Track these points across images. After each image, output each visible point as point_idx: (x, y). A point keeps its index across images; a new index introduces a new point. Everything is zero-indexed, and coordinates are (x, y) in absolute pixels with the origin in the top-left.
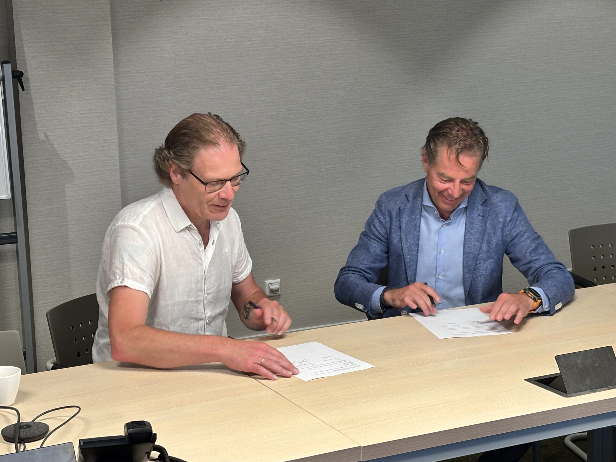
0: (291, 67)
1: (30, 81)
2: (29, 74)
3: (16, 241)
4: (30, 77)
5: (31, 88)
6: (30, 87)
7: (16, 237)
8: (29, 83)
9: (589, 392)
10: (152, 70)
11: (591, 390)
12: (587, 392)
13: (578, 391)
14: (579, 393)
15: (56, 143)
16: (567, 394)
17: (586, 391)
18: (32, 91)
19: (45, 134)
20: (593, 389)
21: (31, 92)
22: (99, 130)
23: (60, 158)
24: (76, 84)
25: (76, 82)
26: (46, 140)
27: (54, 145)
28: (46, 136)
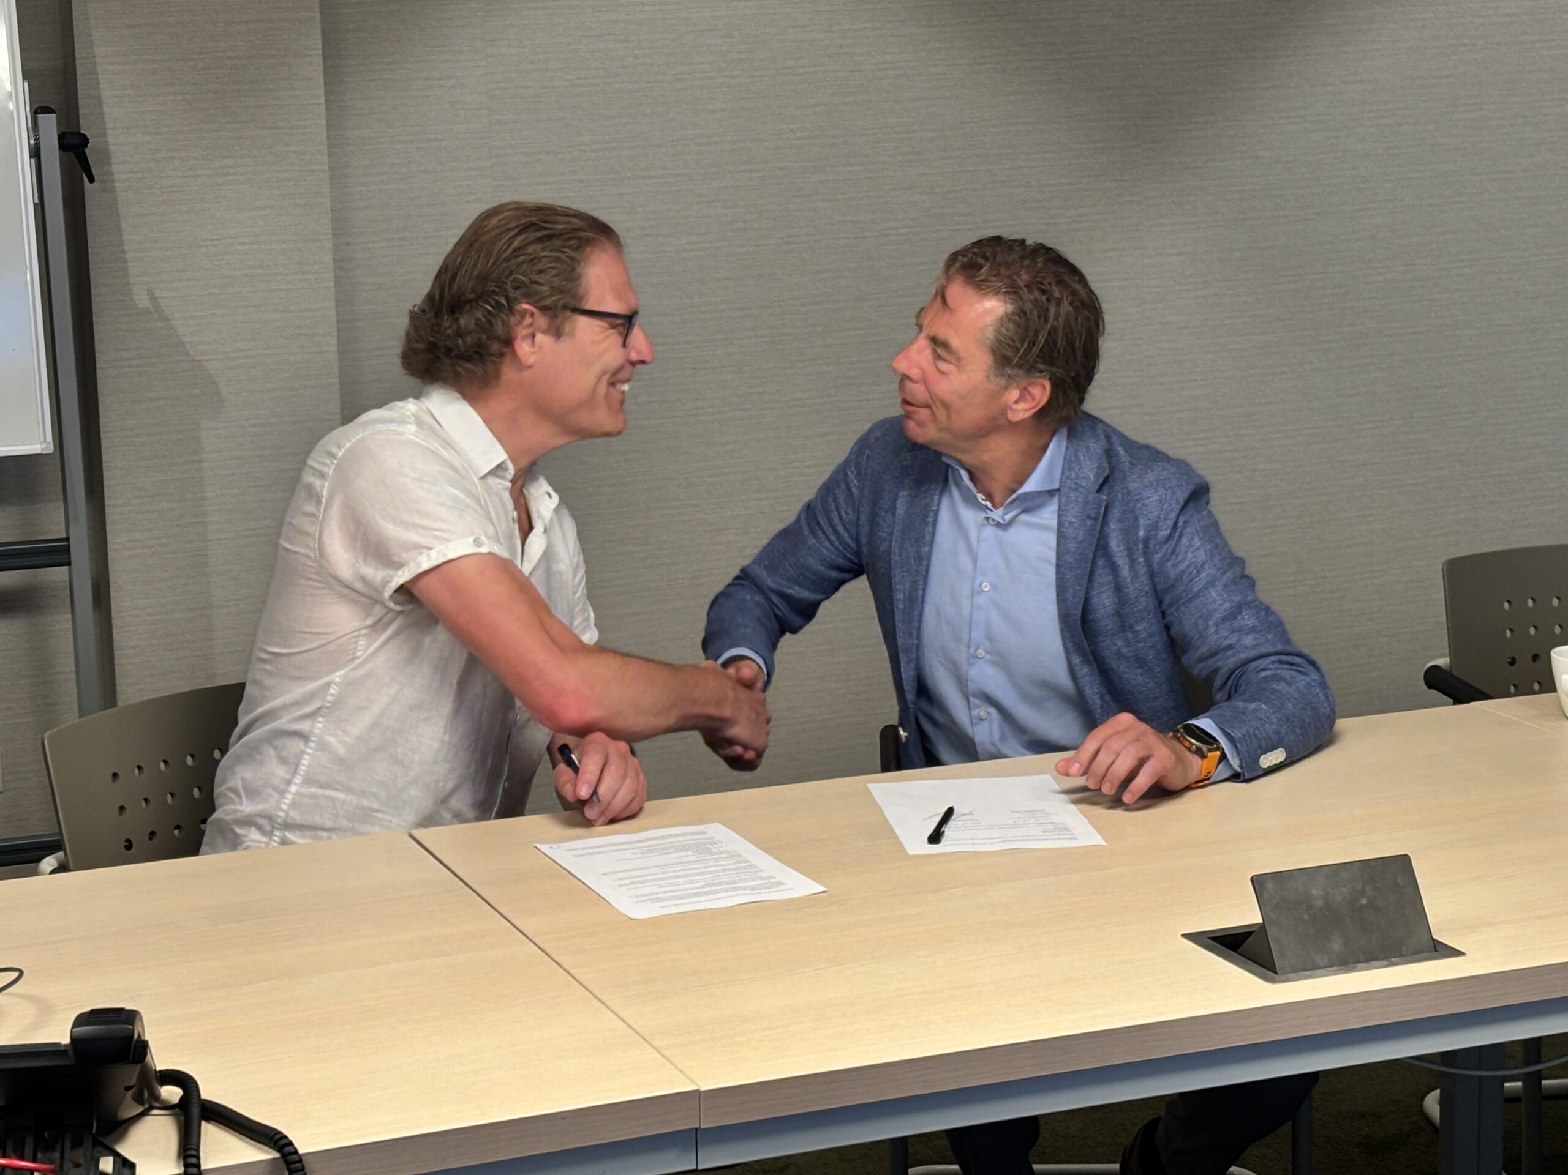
0: (792, 131)
1: (113, 160)
2: (111, 140)
3: (67, 560)
4: (112, 148)
5: (115, 177)
6: (112, 174)
7: (67, 550)
8: (110, 164)
9: (1336, 971)
10: (430, 137)
11: (1342, 967)
12: (1330, 971)
13: (1306, 968)
14: (1307, 973)
15: (177, 315)
16: (1276, 973)
17: (1328, 969)
18: (117, 184)
19: (150, 292)
20: (1347, 962)
21: (114, 187)
22: (289, 286)
23: (188, 354)
24: (231, 167)
25: (230, 162)
26: (152, 309)
27: (173, 322)
28: (153, 299)
